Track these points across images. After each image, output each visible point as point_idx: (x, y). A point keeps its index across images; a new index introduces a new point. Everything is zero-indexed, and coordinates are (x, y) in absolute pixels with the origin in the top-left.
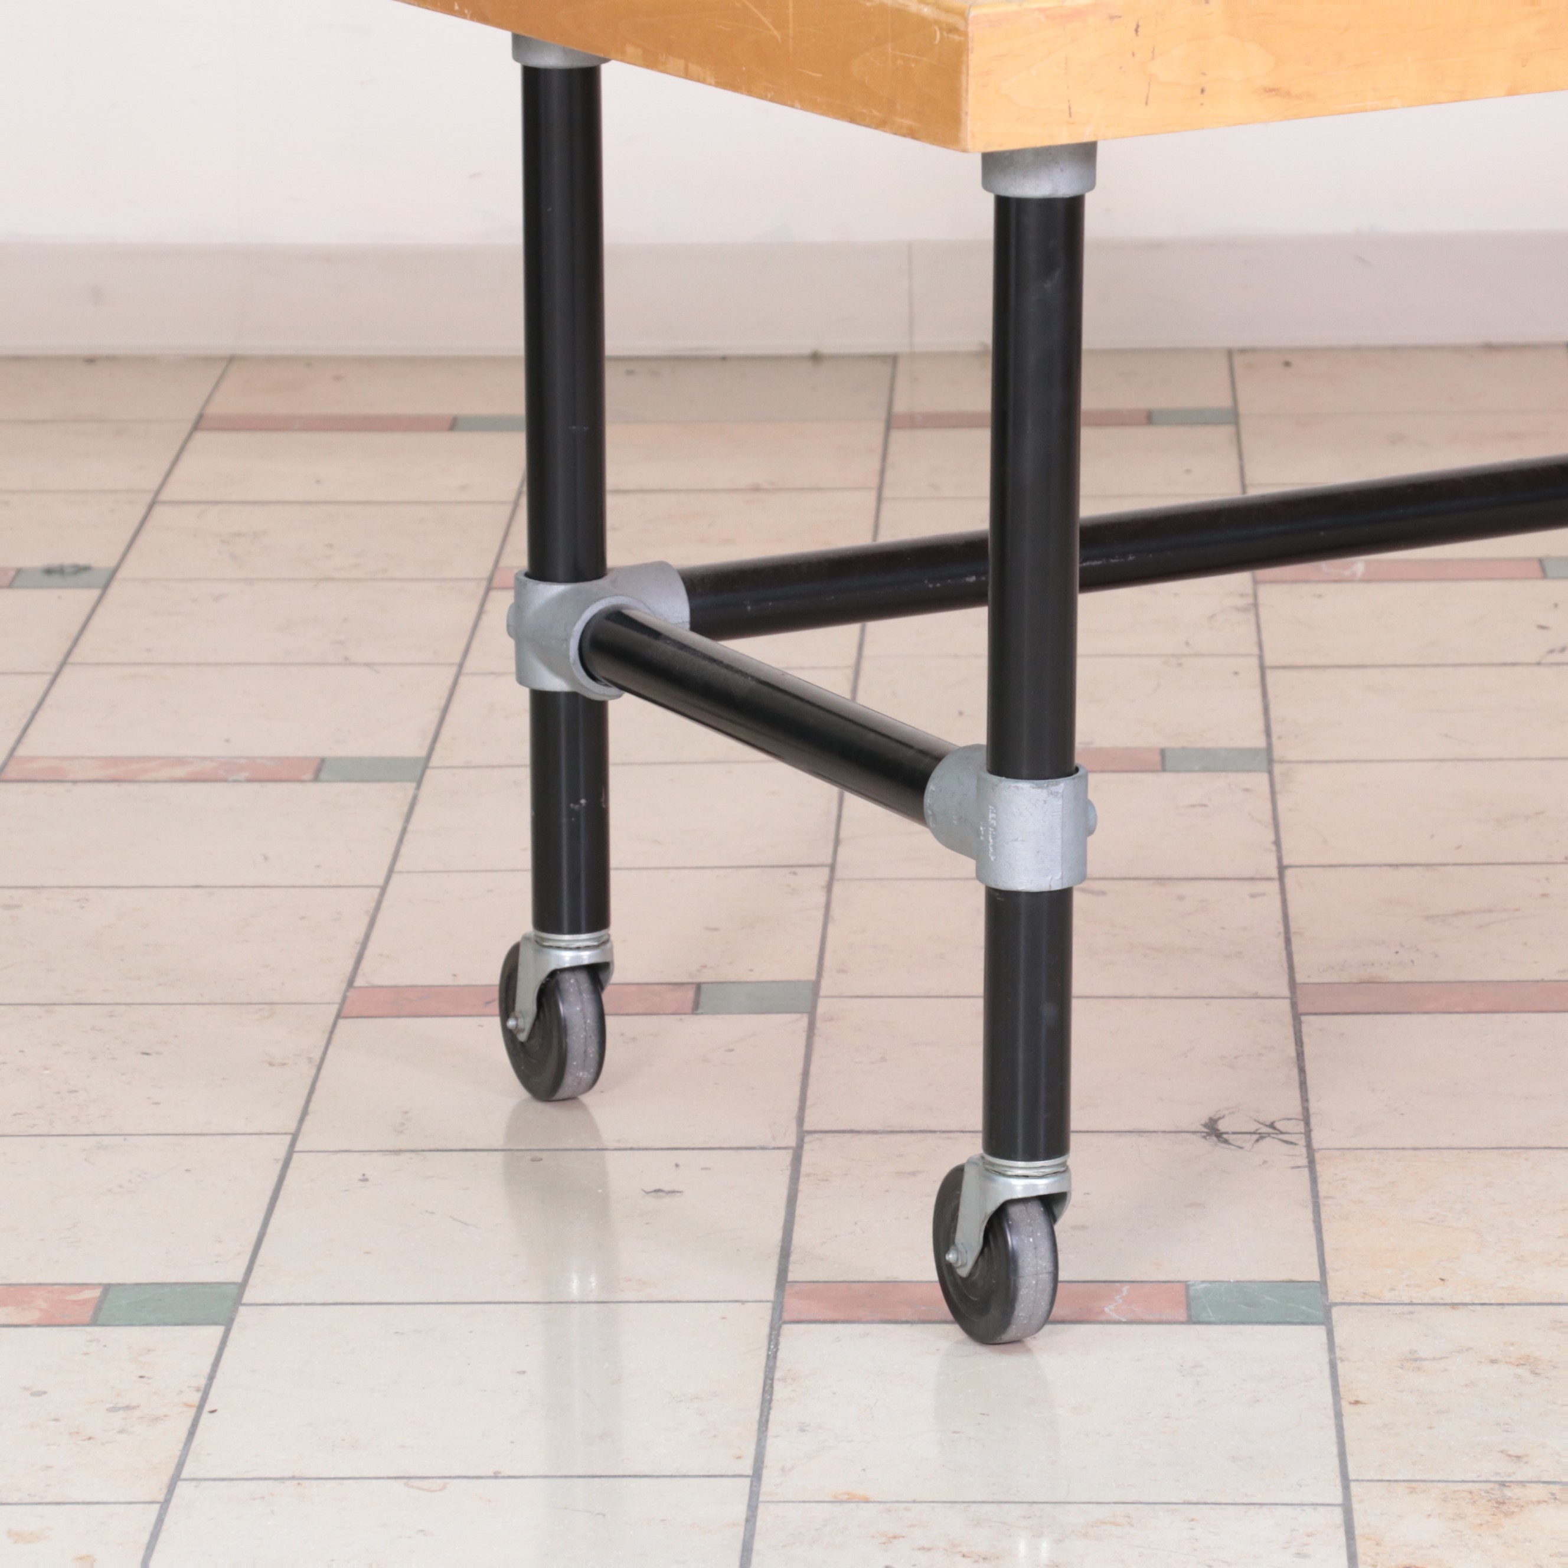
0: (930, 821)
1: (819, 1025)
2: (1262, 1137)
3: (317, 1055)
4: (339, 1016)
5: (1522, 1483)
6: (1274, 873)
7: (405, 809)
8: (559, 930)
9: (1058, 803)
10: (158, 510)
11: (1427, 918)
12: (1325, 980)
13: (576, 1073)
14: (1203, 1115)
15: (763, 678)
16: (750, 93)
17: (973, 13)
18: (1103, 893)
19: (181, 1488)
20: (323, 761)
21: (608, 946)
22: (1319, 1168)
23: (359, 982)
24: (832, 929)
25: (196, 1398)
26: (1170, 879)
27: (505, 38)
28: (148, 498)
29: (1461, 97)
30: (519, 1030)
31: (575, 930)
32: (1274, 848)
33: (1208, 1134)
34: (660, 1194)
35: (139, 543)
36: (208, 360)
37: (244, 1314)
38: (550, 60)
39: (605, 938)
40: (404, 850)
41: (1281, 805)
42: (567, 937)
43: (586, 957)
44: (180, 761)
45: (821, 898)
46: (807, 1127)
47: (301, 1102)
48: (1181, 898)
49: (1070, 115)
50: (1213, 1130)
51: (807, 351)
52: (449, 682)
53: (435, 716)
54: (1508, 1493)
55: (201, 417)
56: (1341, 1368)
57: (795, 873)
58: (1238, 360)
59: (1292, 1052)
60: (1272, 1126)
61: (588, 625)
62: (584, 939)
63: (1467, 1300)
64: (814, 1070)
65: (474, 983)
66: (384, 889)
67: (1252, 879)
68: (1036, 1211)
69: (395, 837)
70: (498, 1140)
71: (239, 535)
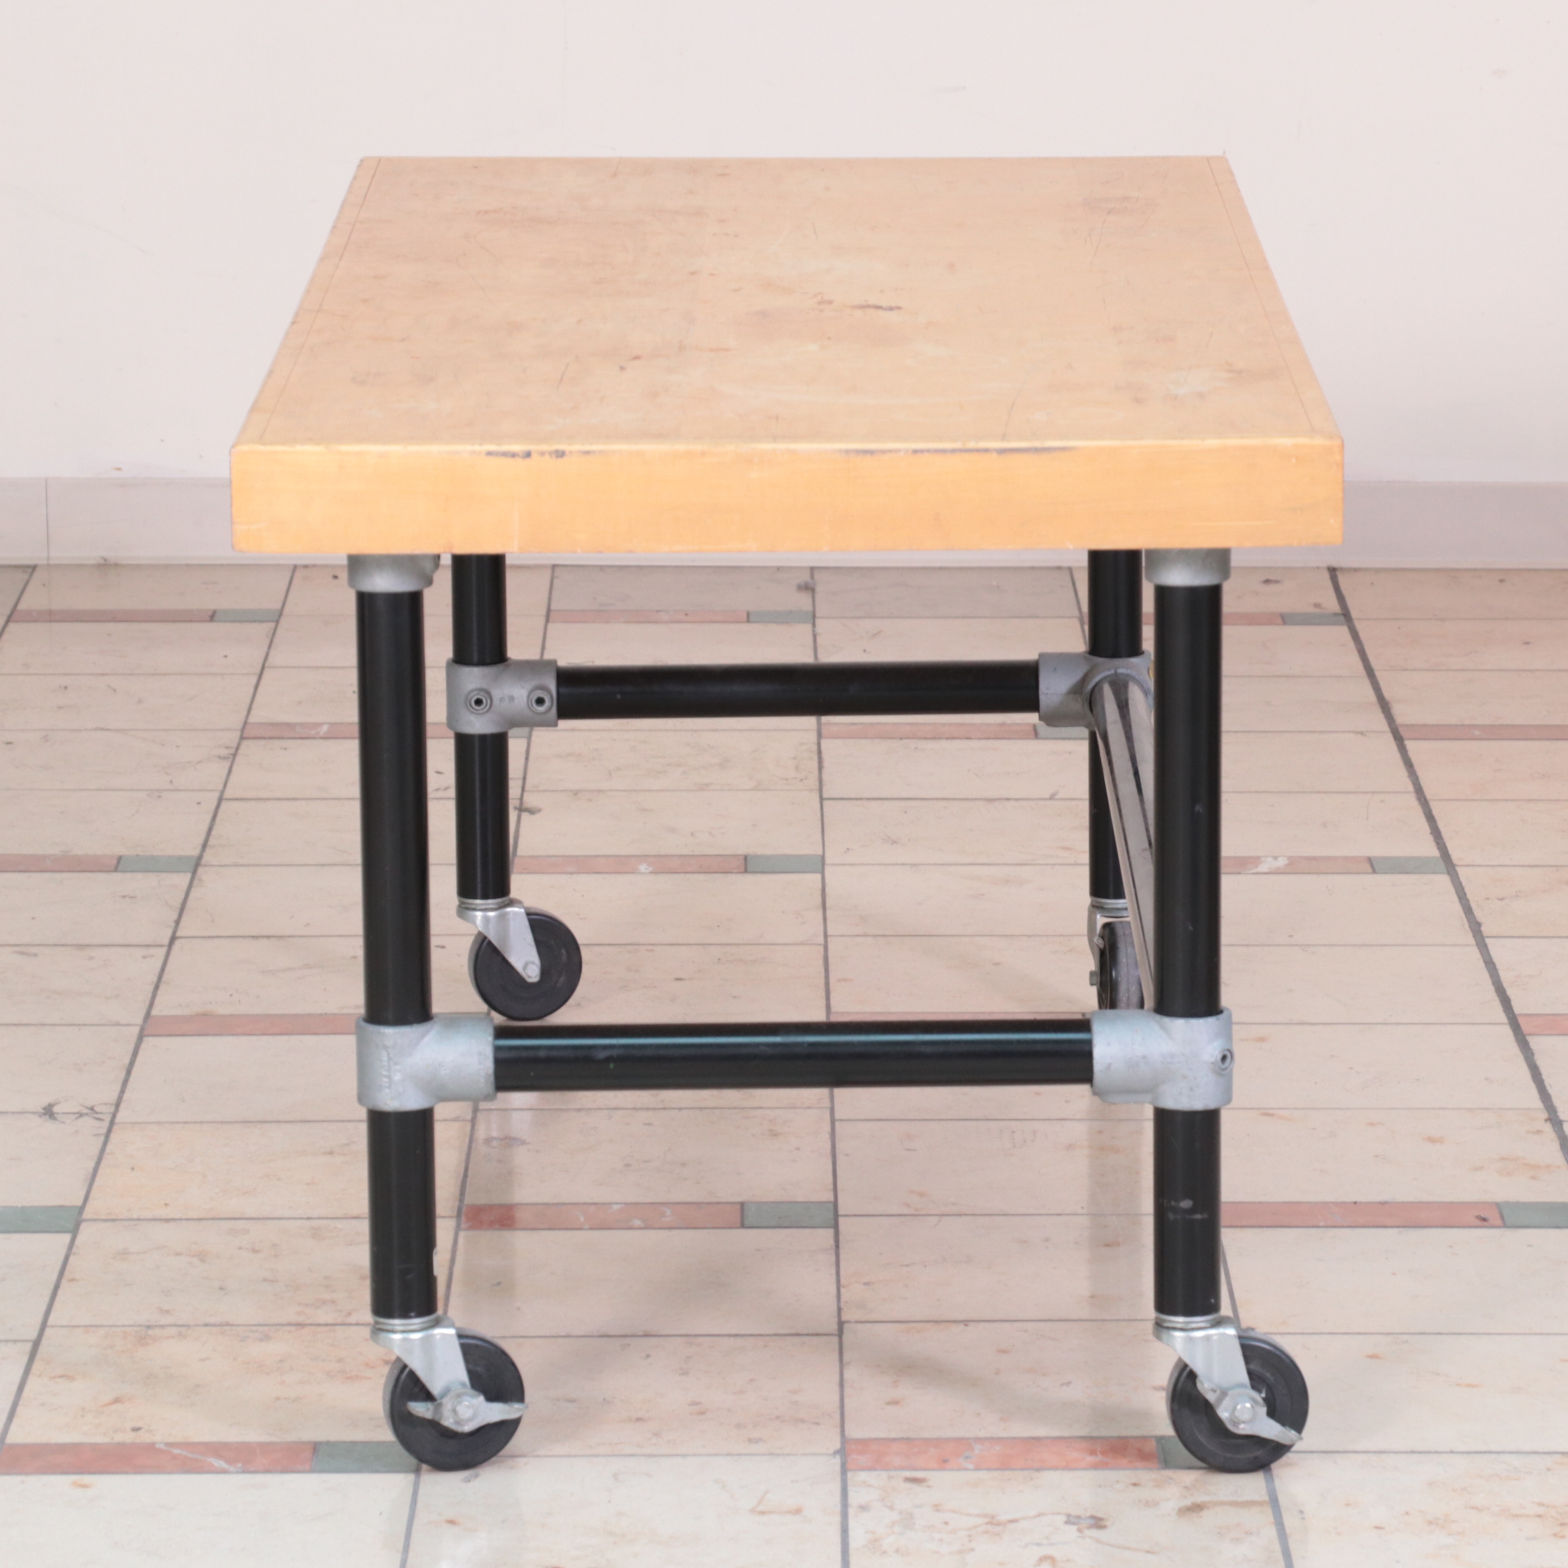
2: (80, 1116)
5: (162, 1327)
6: (167, 942)
11: (264, 972)
12: (172, 1013)
14: (45, 1102)
18: (36, 955)
22: (113, 1135)
26: (89, 946)
32: (173, 925)
33: (45, 1114)
41: (192, 895)
48: (91, 958)
50: (49, 1112)
54: (150, 1332)
56: (72, 1258)
58: (299, 573)
59: (127, 1060)
60: (92, 1109)
63: (178, 1216)
67: (148, 946)
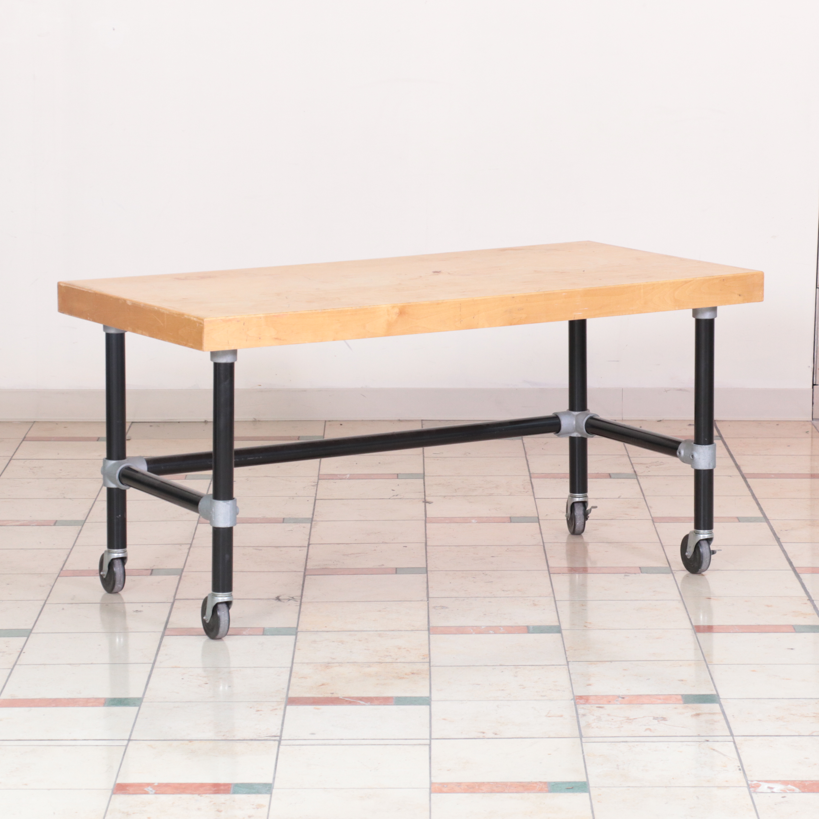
0: (200, 512)
1: (182, 577)
2: (289, 600)
3: (52, 584)
4: (58, 576)
5: (333, 663)
6: (307, 545)
7: (78, 532)
8: (114, 548)
9: (229, 506)
10: (12, 461)
11: (344, 555)
12: (314, 568)
13: (118, 586)
14: (276, 596)
15: (162, 481)
16: (156, 338)
17: (205, 320)
18: (261, 550)
19: (16, 666)
20: (57, 521)
21: (126, 553)
22: (302, 606)
23: (64, 569)
24: (189, 557)
25: (20, 650)
26: (279, 547)
27: (101, 326)
28: (9, 458)
29: (322, 341)
30: (104, 575)
31: (118, 548)
32: (308, 540)
33: (276, 599)
34: (137, 612)
35: (6, 469)
36: (27, 422)
37: (32, 635)
38: (112, 331)
39: (125, 551)
40: (77, 541)
41: (312, 530)
42: (116, 550)
43: (121, 555)
44: (18, 521)
45: (187, 551)
46: (176, 598)
47: (48, 594)
48: (281, 551)
49: (228, 343)
50: (278, 599)
51: (203, 420)
52: (93, 502)
53: (88, 510)
54: (329, 665)
55: (25, 437)
56: (297, 643)
57: (181, 546)
58: (327, 423)
59: (301, 583)
60: (293, 598)
61: (121, 470)
62: (120, 550)
63: (331, 630)
64: (180, 587)
65: (94, 569)
66: (71, 549)
67: (300, 547)
68: (225, 606)
69: (75, 538)
70: (99, 601)
71: (35, 467)
